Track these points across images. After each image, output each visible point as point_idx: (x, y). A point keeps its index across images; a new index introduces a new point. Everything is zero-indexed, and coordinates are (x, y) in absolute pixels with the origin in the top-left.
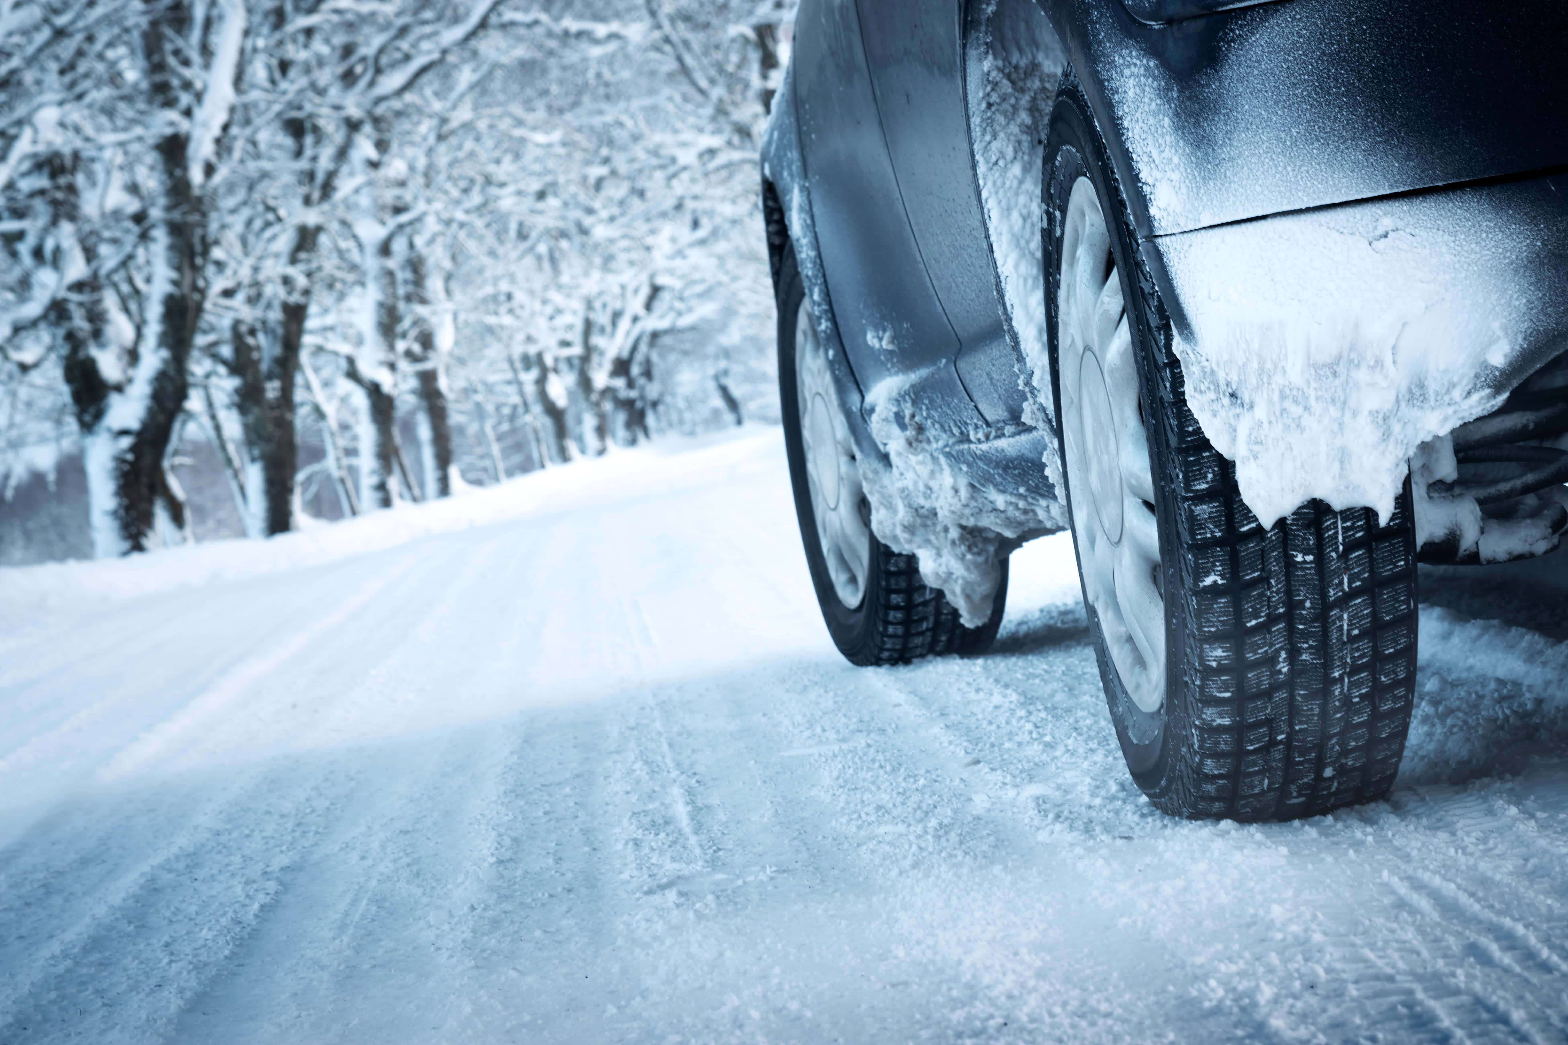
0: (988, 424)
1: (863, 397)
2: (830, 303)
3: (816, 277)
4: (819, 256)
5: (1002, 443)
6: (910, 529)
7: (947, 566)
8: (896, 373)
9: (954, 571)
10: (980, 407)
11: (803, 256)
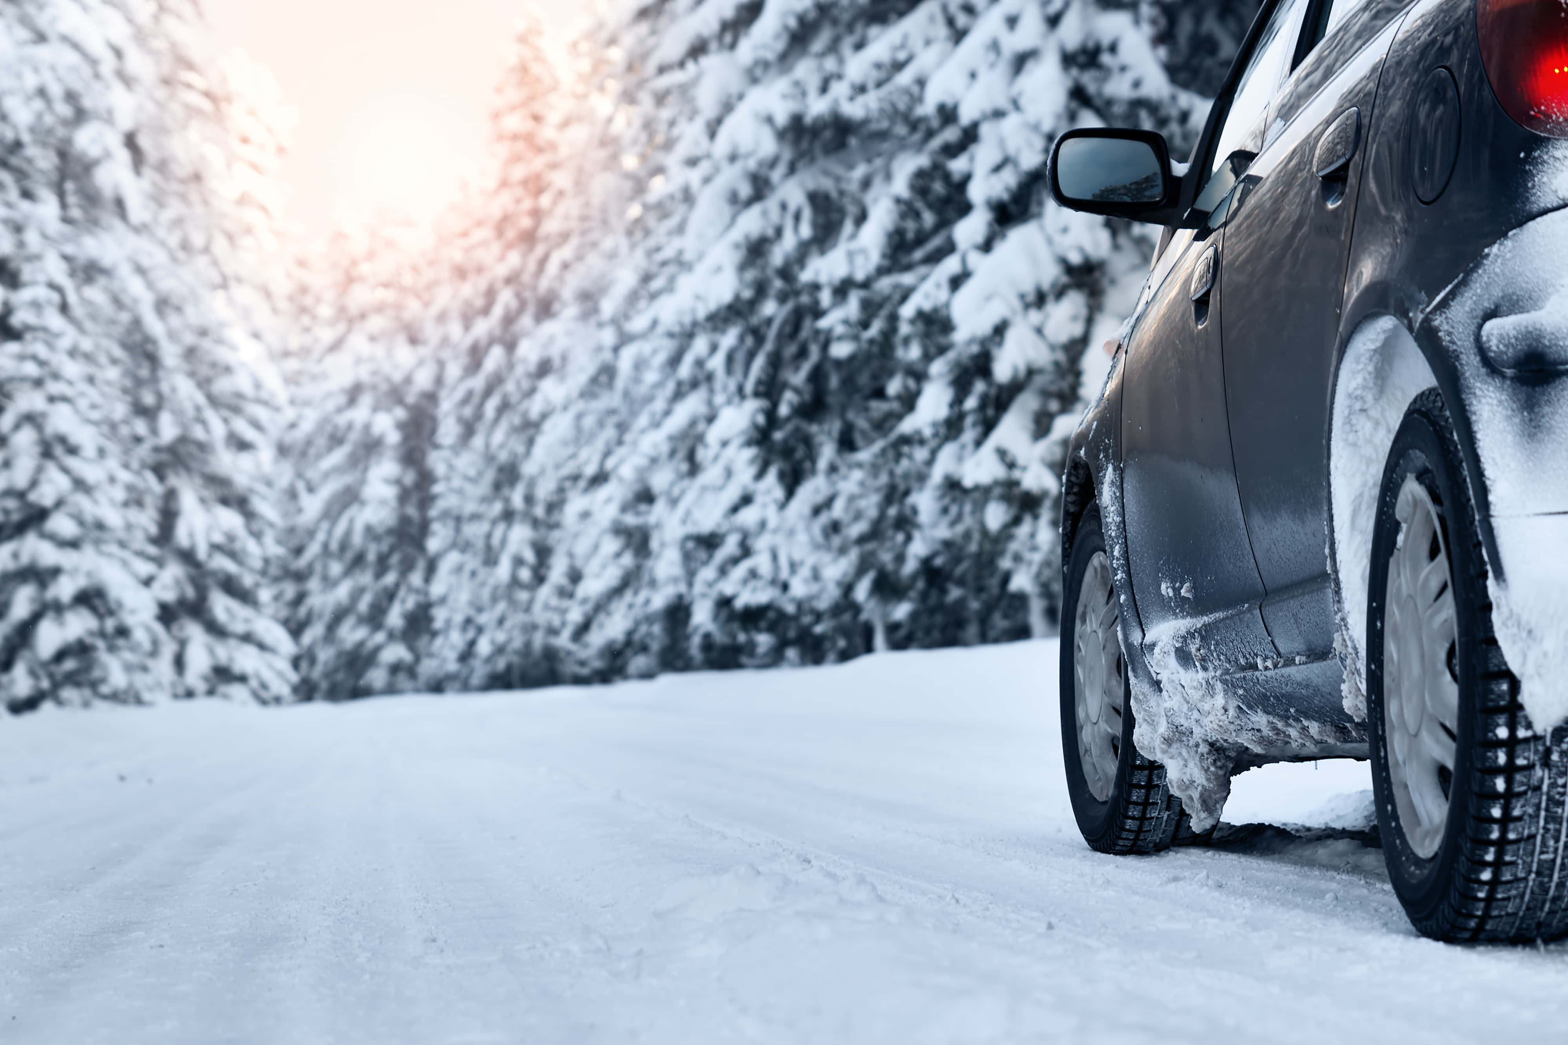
0: (1279, 654)
1: (1144, 635)
2: (1127, 559)
3: (1117, 537)
4: (1124, 521)
5: (1291, 670)
6: (1168, 741)
7: (1191, 775)
8: (1183, 617)
9: (1196, 779)
10: (1276, 641)
11: (1110, 520)
